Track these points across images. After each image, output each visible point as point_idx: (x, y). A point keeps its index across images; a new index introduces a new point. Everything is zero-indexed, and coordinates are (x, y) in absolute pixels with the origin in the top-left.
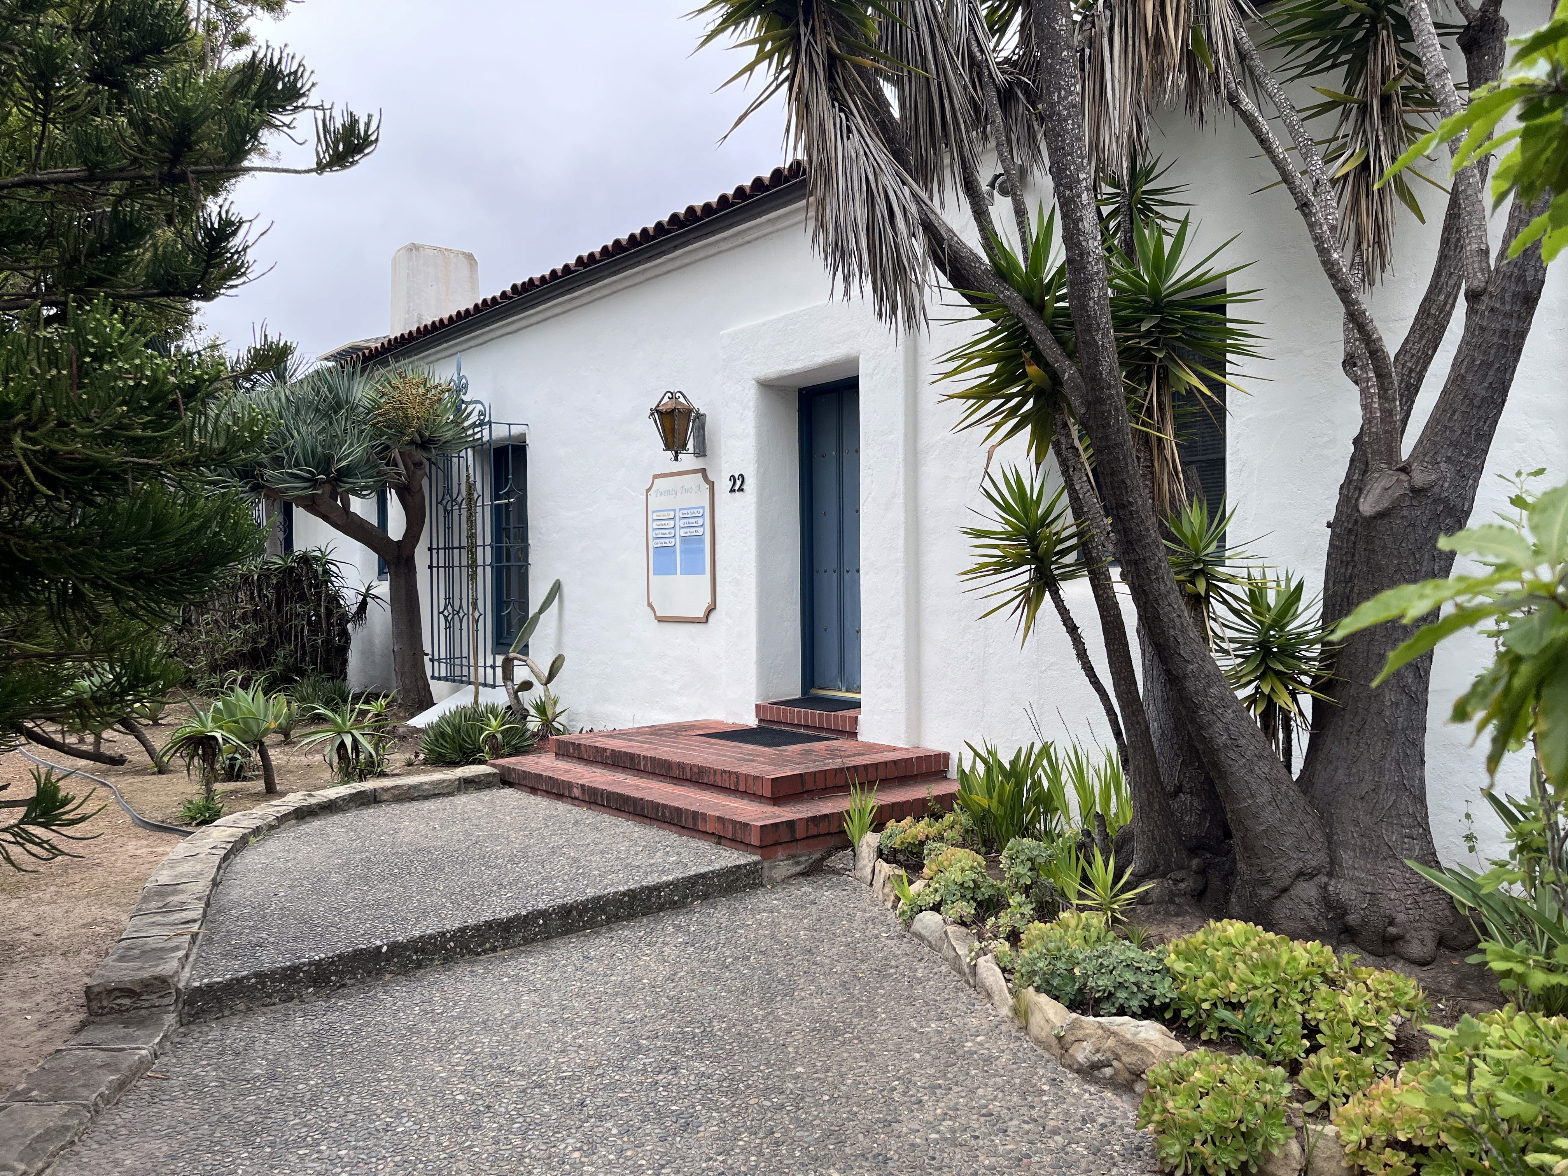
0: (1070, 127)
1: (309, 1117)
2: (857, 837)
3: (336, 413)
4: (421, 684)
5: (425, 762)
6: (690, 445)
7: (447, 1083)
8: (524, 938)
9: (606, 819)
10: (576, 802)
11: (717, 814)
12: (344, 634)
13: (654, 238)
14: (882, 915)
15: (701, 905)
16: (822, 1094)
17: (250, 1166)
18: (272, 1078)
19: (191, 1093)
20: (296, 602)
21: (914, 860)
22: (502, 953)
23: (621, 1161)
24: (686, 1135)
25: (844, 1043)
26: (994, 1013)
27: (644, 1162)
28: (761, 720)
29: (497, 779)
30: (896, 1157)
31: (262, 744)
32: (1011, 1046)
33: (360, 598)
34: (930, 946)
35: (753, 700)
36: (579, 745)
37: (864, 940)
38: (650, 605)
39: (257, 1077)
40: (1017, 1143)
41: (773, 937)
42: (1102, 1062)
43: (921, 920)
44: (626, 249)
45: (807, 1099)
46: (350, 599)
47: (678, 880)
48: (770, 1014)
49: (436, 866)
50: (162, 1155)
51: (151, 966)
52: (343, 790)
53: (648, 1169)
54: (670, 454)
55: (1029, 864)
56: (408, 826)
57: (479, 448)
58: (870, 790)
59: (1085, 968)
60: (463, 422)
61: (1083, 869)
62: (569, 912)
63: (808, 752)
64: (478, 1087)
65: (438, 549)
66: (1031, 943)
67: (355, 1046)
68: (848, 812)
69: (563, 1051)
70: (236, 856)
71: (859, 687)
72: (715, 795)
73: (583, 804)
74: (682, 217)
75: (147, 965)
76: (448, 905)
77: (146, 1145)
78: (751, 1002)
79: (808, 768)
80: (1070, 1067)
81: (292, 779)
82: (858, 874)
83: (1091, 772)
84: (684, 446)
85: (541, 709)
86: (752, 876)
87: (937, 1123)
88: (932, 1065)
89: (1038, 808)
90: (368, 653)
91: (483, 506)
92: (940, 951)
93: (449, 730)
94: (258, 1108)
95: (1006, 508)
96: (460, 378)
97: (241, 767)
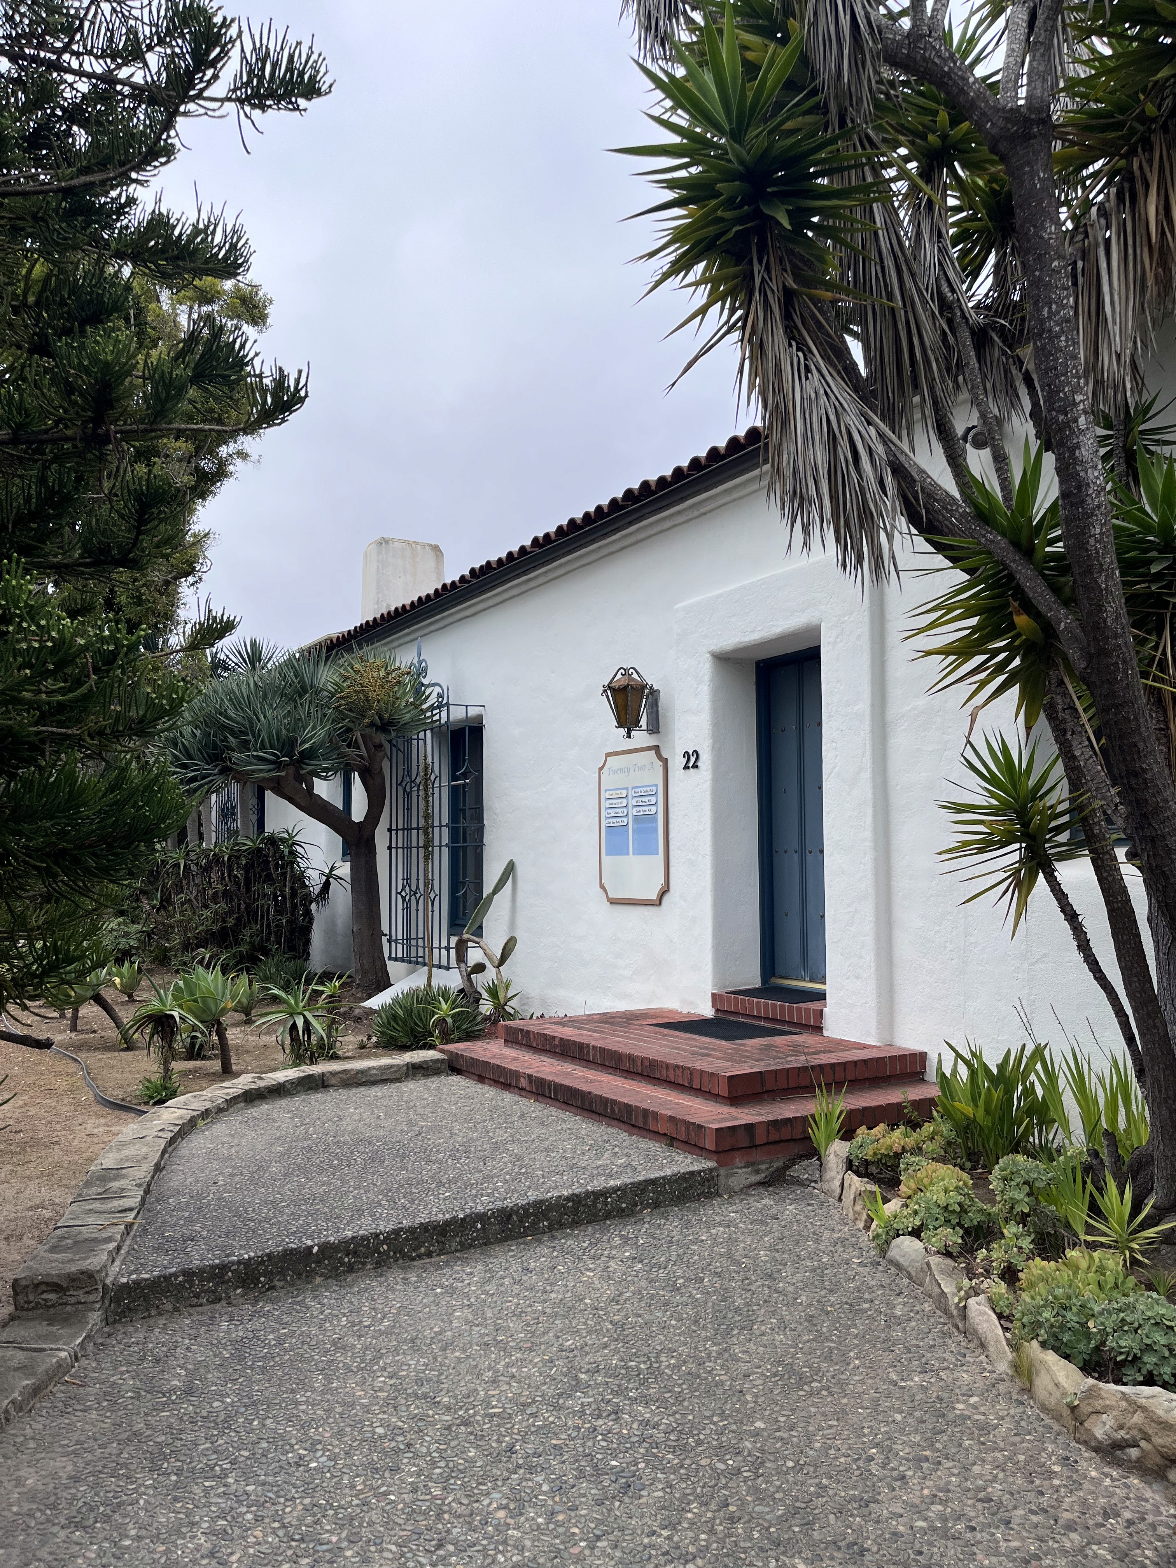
0: (1063, 344)
1: (220, 1442)
2: (823, 1145)
3: (301, 697)
4: (378, 964)
5: (377, 1046)
6: (643, 722)
7: (368, 1412)
8: (461, 1243)
9: (553, 1112)
10: (523, 1093)
11: (669, 1113)
12: (308, 913)
13: (608, 514)
14: (853, 1236)
15: (651, 1214)
16: (785, 1458)
17: (154, 1496)
18: (189, 1391)
19: (105, 1404)
20: (264, 882)
21: (889, 1174)
22: (437, 1259)
23: (552, 1526)
24: (626, 1500)
25: (810, 1394)
26: (989, 1368)
27: (576, 1530)
28: (717, 1010)
29: (445, 1066)
30: (875, 1549)
31: (219, 1024)
32: (1012, 1412)
33: (324, 878)
34: (910, 1277)
35: (707, 988)
36: (528, 1031)
37: (832, 1266)
38: (602, 886)
39: (174, 1390)
40: (1023, 1539)
41: (729, 1256)
42: (1126, 1440)
43: (898, 1246)
44: (580, 527)
45: (768, 1465)
46: (315, 880)
47: (626, 1185)
48: (725, 1350)
49: (376, 1158)
50: (64, 1476)
51: (80, 1259)
52: (292, 1074)
53: (582, 1540)
54: (623, 731)
55: (1026, 1189)
56: (353, 1114)
57: (438, 730)
58: (838, 1092)
59: (1102, 1324)
60: (421, 704)
61: (1091, 1194)
62: (509, 1217)
63: (768, 1047)
64: (400, 1419)
65: (397, 830)
66: (1032, 1285)
67: (277, 1359)
68: (813, 1116)
69: (494, 1382)
70: (183, 1139)
71: (824, 977)
72: (667, 1091)
73: (529, 1095)
74: (636, 492)
75: (77, 1257)
76: (384, 1202)
77: (51, 1462)
78: (704, 1334)
79: (769, 1065)
80: (1085, 1443)
81: (248, 1059)
82: (825, 1186)
83: (1094, 1080)
84: (637, 724)
85: (493, 992)
86: (707, 1184)
87: (924, 1507)
88: (916, 1431)
89: (1032, 1119)
90: (331, 932)
91: (440, 787)
92: (921, 1284)
93: (401, 1012)
94: (170, 1427)
95: (992, 780)
96: (420, 663)
97: (201, 1046)
